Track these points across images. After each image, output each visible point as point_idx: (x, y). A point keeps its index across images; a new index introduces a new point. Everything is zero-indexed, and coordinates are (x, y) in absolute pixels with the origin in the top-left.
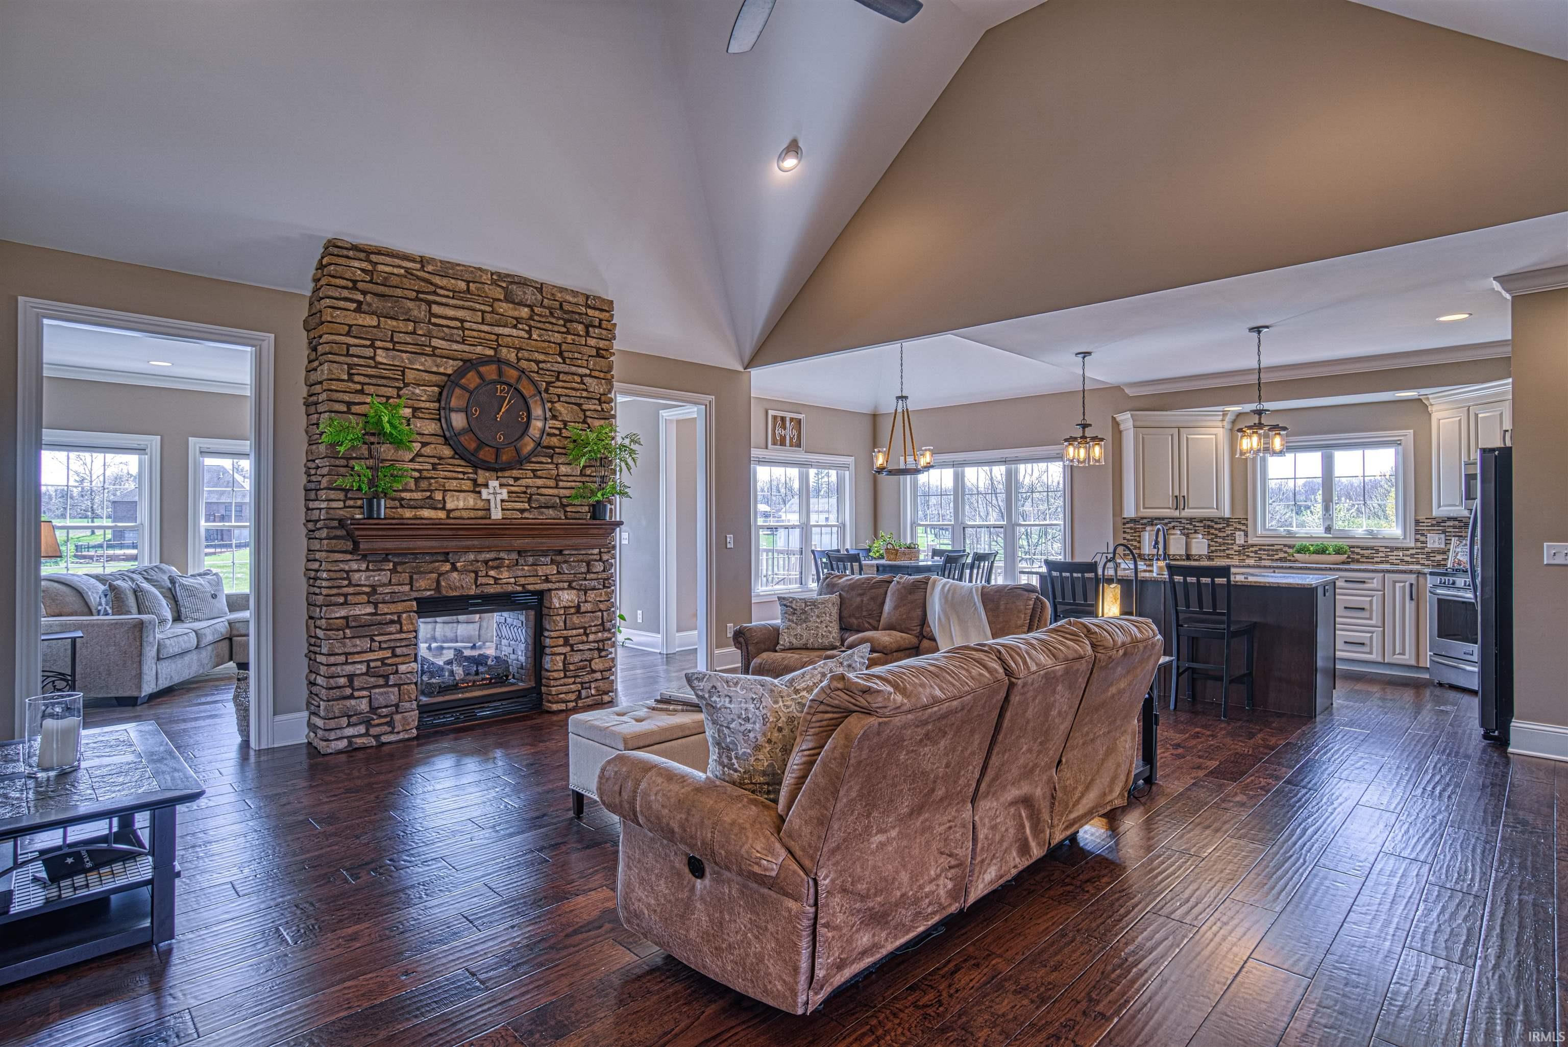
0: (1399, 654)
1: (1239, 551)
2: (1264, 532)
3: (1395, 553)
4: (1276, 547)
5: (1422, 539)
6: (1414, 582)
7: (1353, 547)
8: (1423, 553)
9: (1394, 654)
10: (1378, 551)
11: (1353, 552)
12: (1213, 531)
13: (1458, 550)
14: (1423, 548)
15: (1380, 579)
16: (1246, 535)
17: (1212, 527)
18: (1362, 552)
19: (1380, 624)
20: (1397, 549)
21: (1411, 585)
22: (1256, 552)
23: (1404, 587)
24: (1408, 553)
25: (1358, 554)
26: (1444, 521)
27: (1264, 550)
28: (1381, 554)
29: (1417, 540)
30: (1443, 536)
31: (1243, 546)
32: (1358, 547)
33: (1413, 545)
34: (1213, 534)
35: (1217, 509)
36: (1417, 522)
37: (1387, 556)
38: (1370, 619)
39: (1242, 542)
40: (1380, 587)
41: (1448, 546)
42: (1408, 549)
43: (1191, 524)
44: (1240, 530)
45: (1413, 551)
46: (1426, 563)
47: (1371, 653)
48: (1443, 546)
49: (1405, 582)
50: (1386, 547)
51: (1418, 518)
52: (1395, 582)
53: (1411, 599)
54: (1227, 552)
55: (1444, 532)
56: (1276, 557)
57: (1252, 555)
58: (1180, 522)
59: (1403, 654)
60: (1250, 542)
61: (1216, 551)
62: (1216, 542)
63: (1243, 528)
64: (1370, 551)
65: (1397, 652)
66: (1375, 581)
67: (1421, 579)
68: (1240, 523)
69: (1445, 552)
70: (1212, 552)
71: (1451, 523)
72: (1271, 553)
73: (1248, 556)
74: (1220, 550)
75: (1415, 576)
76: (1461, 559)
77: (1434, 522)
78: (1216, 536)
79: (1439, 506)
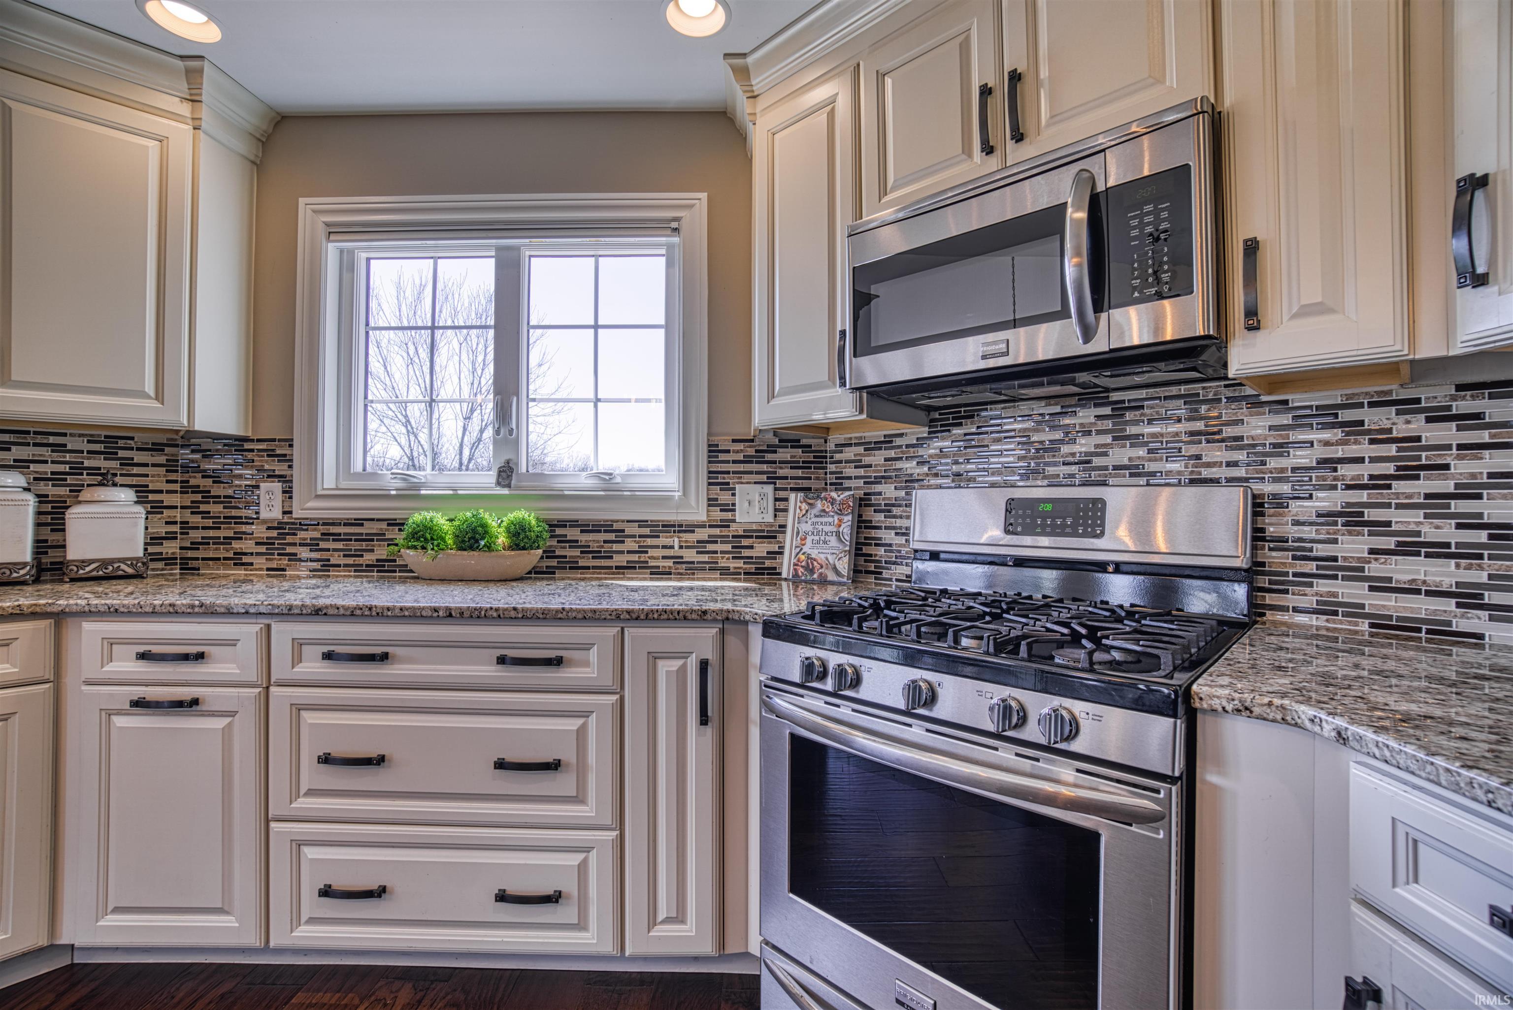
0: (668, 920)
1: (268, 543)
2: (344, 484)
3: (663, 540)
4: (369, 528)
5: (724, 497)
6: (710, 653)
7: (562, 524)
8: (724, 539)
9: (652, 922)
10: (621, 535)
11: (562, 540)
12: (196, 480)
13: (806, 527)
14: (725, 524)
15: (610, 647)
16: (288, 493)
17: (198, 469)
18: (584, 538)
19: (608, 819)
20: (668, 527)
21: (704, 666)
22: (313, 545)
23: (683, 670)
24: (692, 538)
25: (574, 543)
26: (772, 449)
27: (337, 537)
28: (630, 544)
29: (712, 502)
30: (769, 489)
31: (280, 526)
32: (574, 523)
33: (702, 517)
34: (196, 490)
35: (159, 396)
36: (714, 451)
37: (642, 551)
38: (579, 799)
39: (276, 514)
40: (608, 681)
41: (780, 520)
42: (690, 528)
43: (110, 455)
44: (272, 476)
45: (702, 534)
46: (733, 564)
47: (581, 925)
48: (769, 518)
49: (685, 655)
50: (642, 523)
51: (715, 439)
52: (654, 657)
53: (704, 720)
54: (236, 545)
55: (772, 479)
56: (369, 558)
57: (304, 553)
58: (60, 448)
59: (679, 918)
60: (297, 513)
61: (205, 542)
62: (206, 514)
63: (280, 468)
64: (603, 536)
65: (662, 915)
66: (593, 654)
67: (732, 641)
68: (271, 454)
69: (772, 534)
70: (195, 546)
71: (785, 454)
72: (354, 545)
73: (293, 557)
74: (217, 541)
75: (713, 631)
76: (814, 554)
77: (751, 452)
78: (207, 496)
79: (771, 395)
